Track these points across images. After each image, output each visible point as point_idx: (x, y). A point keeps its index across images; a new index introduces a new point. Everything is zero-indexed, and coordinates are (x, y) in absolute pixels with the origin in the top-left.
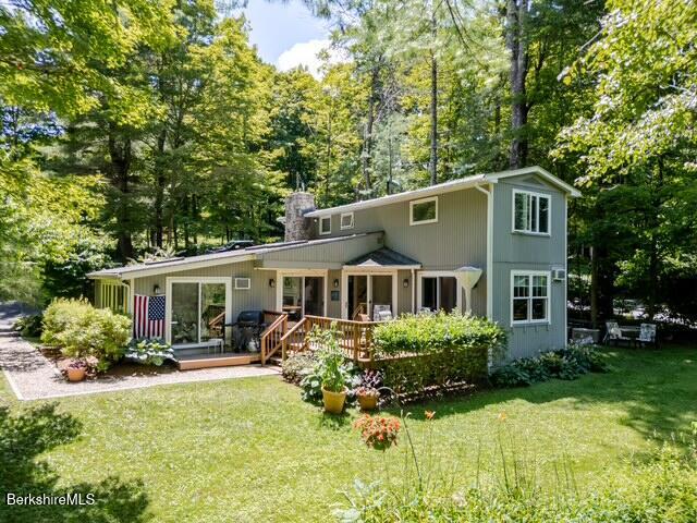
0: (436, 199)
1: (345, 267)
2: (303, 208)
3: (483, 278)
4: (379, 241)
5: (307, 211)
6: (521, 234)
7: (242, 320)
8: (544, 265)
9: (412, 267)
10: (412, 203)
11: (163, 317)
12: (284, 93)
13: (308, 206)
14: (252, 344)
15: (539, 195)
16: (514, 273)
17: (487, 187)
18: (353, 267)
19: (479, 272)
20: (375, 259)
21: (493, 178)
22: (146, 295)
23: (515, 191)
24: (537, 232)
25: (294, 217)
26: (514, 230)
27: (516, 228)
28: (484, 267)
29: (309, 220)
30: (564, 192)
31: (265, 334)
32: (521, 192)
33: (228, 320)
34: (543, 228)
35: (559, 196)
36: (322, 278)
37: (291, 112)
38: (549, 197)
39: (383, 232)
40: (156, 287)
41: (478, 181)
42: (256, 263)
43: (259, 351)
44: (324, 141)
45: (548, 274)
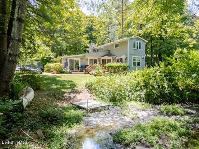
0: (119, 43)
1: (102, 57)
2: (93, 47)
3: (127, 57)
4: (109, 52)
5: (94, 47)
6: (135, 49)
7: (82, 67)
8: (140, 55)
9: (115, 57)
10: (115, 44)
11: (68, 65)
12: (88, 21)
13: (94, 46)
14: (84, 71)
15: (139, 42)
16: (133, 57)
17: (128, 40)
18: (103, 57)
19: (126, 56)
20: (107, 56)
21: (129, 38)
22: (65, 61)
23: (133, 41)
24: (138, 49)
25: (91, 49)
26: (133, 48)
27: (134, 48)
28: (127, 55)
29: (94, 49)
30: (144, 41)
31: (86, 69)
32: (135, 41)
33: (79, 67)
34: (140, 48)
35: (143, 42)
36: (97, 60)
37: (90, 25)
38: (141, 42)
39: (109, 51)
40: (67, 60)
41: (126, 39)
42: (84, 56)
43: (85, 72)
44: (98, 32)
45: (141, 57)
